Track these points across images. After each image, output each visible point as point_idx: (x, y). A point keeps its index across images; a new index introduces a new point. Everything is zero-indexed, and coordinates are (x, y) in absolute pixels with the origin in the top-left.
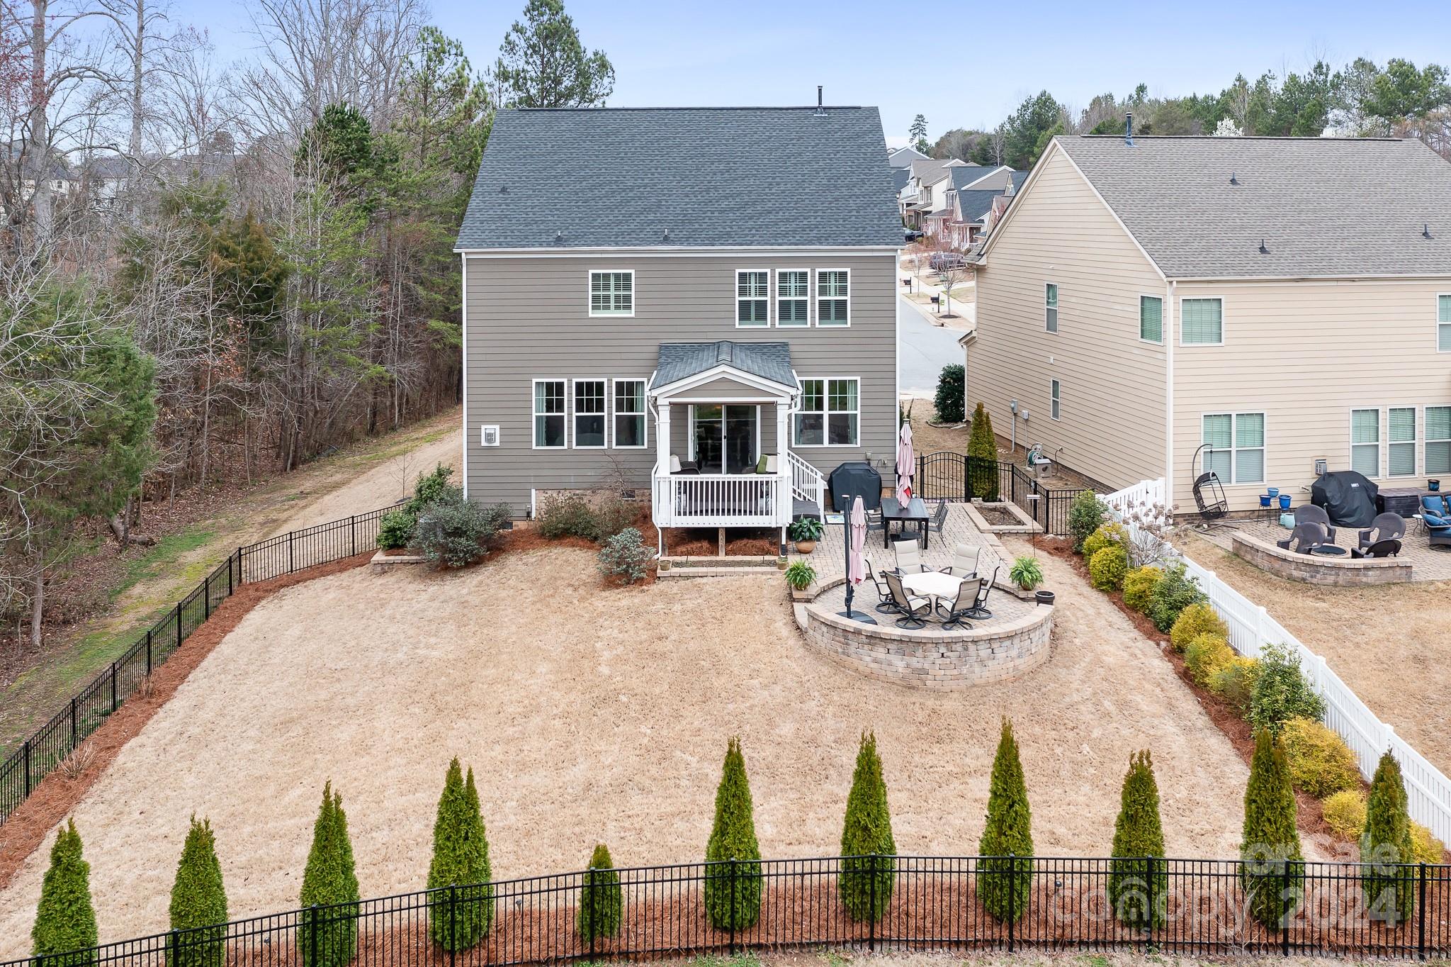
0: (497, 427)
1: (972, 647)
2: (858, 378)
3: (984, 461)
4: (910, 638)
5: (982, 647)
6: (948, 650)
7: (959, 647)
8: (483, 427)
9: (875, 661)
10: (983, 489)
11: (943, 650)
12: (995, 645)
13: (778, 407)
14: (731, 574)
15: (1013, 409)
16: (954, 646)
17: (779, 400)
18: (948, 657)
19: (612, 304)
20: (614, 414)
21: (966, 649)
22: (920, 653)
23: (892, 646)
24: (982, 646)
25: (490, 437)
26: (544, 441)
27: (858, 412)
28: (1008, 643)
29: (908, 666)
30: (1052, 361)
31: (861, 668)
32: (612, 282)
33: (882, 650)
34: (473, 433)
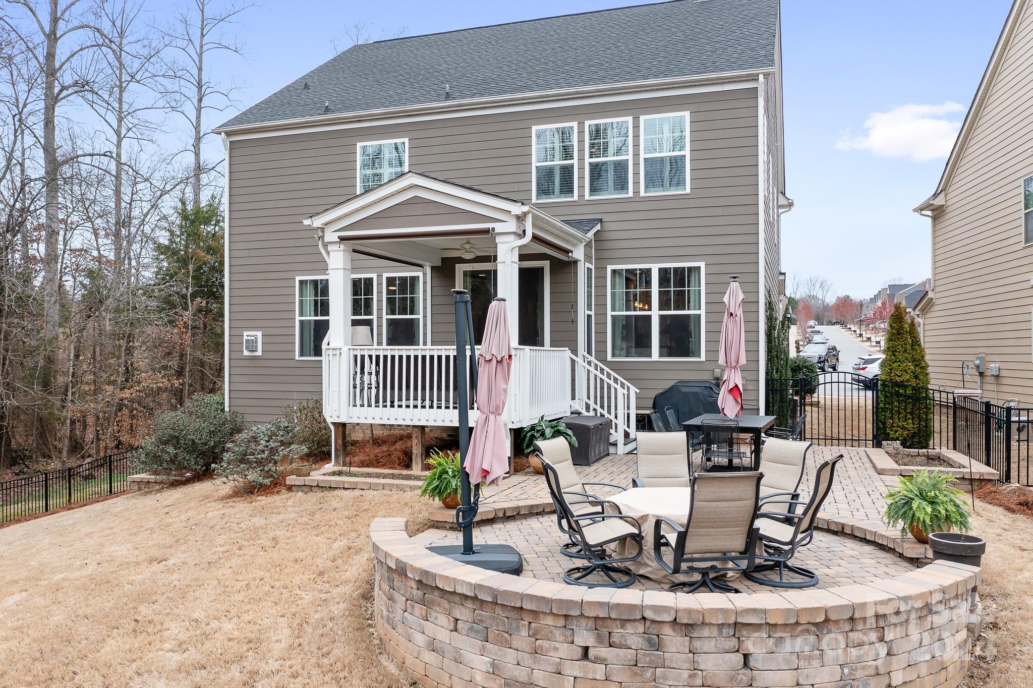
0: (259, 334)
1: (674, 642)
2: (702, 265)
3: (905, 387)
4: (495, 593)
5: (708, 645)
6: (599, 639)
7: (633, 635)
8: (245, 333)
9: (433, 646)
10: (903, 428)
11: (584, 637)
12: (754, 644)
13: (498, 239)
15: (978, 367)
16: (618, 633)
17: (499, 227)
18: (598, 660)
21: (656, 644)
22: (522, 638)
23: (464, 613)
24: (708, 641)
25: (252, 346)
26: (312, 352)
27: (702, 312)
28: (800, 643)
29: (495, 670)
33: (443, 620)
34: (235, 340)
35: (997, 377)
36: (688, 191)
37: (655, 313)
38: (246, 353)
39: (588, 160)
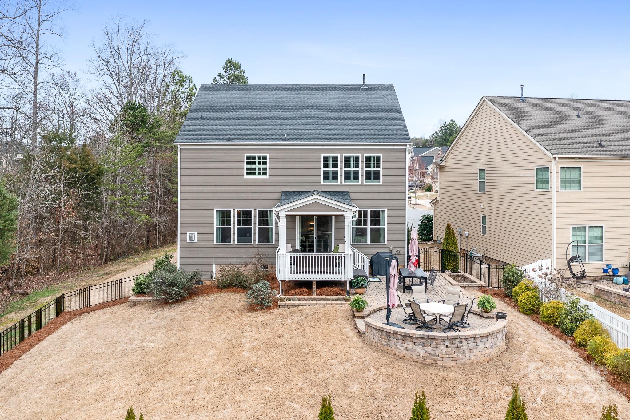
0: (196, 233)
1: (464, 342)
2: (386, 210)
3: (451, 252)
4: (428, 336)
5: (470, 342)
6: (450, 343)
7: (457, 342)
8: (188, 233)
9: (406, 349)
10: (451, 266)
11: (447, 343)
12: (478, 341)
13: (346, 218)
14: (319, 304)
15: (460, 232)
16: (454, 341)
17: (346, 214)
18: (450, 347)
19: (257, 171)
20: (257, 227)
21: (461, 343)
22: (433, 345)
23: (417, 341)
24: (470, 341)
25: (192, 238)
26: (221, 240)
27: (386, 227)
28: (485, 340)
29: (426, 352)
30: (482, 207)
31: (397, 354)
32: (257, 160)
33: (410, 343)
34: (183, 235)
35: (467, 237)
36: (381, 183)
37: (369, 227)
38: (188, 241)
39: (344, 169)
